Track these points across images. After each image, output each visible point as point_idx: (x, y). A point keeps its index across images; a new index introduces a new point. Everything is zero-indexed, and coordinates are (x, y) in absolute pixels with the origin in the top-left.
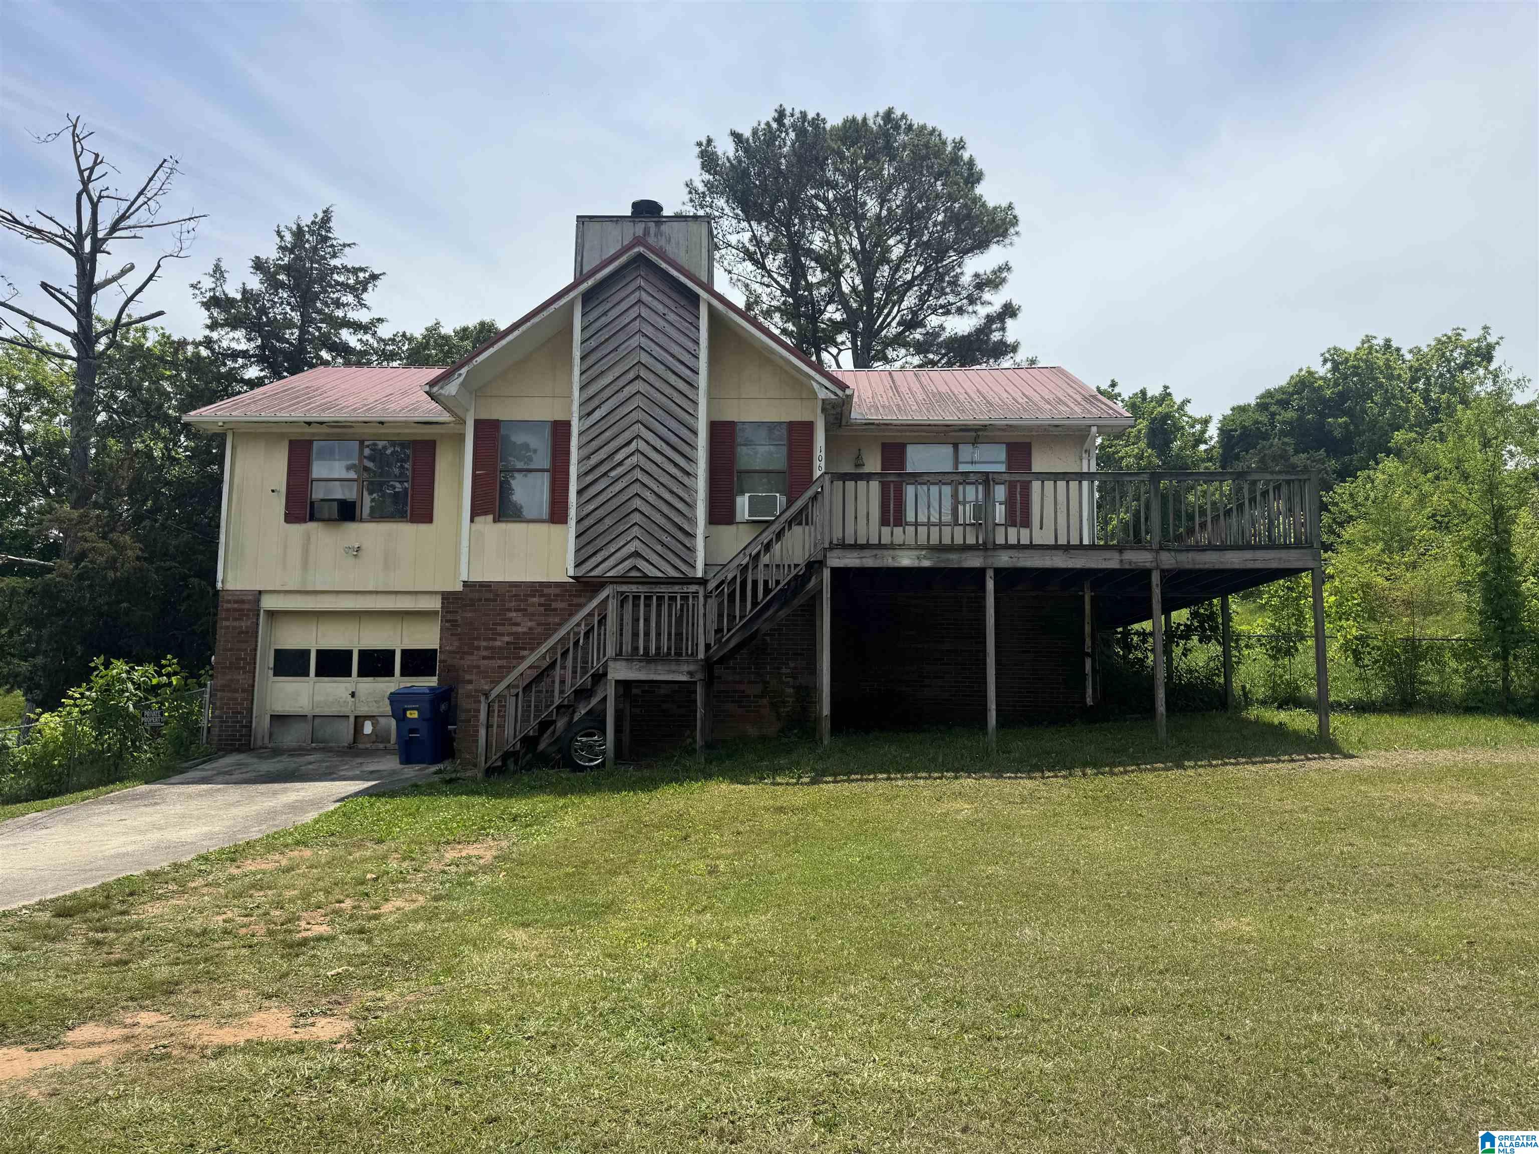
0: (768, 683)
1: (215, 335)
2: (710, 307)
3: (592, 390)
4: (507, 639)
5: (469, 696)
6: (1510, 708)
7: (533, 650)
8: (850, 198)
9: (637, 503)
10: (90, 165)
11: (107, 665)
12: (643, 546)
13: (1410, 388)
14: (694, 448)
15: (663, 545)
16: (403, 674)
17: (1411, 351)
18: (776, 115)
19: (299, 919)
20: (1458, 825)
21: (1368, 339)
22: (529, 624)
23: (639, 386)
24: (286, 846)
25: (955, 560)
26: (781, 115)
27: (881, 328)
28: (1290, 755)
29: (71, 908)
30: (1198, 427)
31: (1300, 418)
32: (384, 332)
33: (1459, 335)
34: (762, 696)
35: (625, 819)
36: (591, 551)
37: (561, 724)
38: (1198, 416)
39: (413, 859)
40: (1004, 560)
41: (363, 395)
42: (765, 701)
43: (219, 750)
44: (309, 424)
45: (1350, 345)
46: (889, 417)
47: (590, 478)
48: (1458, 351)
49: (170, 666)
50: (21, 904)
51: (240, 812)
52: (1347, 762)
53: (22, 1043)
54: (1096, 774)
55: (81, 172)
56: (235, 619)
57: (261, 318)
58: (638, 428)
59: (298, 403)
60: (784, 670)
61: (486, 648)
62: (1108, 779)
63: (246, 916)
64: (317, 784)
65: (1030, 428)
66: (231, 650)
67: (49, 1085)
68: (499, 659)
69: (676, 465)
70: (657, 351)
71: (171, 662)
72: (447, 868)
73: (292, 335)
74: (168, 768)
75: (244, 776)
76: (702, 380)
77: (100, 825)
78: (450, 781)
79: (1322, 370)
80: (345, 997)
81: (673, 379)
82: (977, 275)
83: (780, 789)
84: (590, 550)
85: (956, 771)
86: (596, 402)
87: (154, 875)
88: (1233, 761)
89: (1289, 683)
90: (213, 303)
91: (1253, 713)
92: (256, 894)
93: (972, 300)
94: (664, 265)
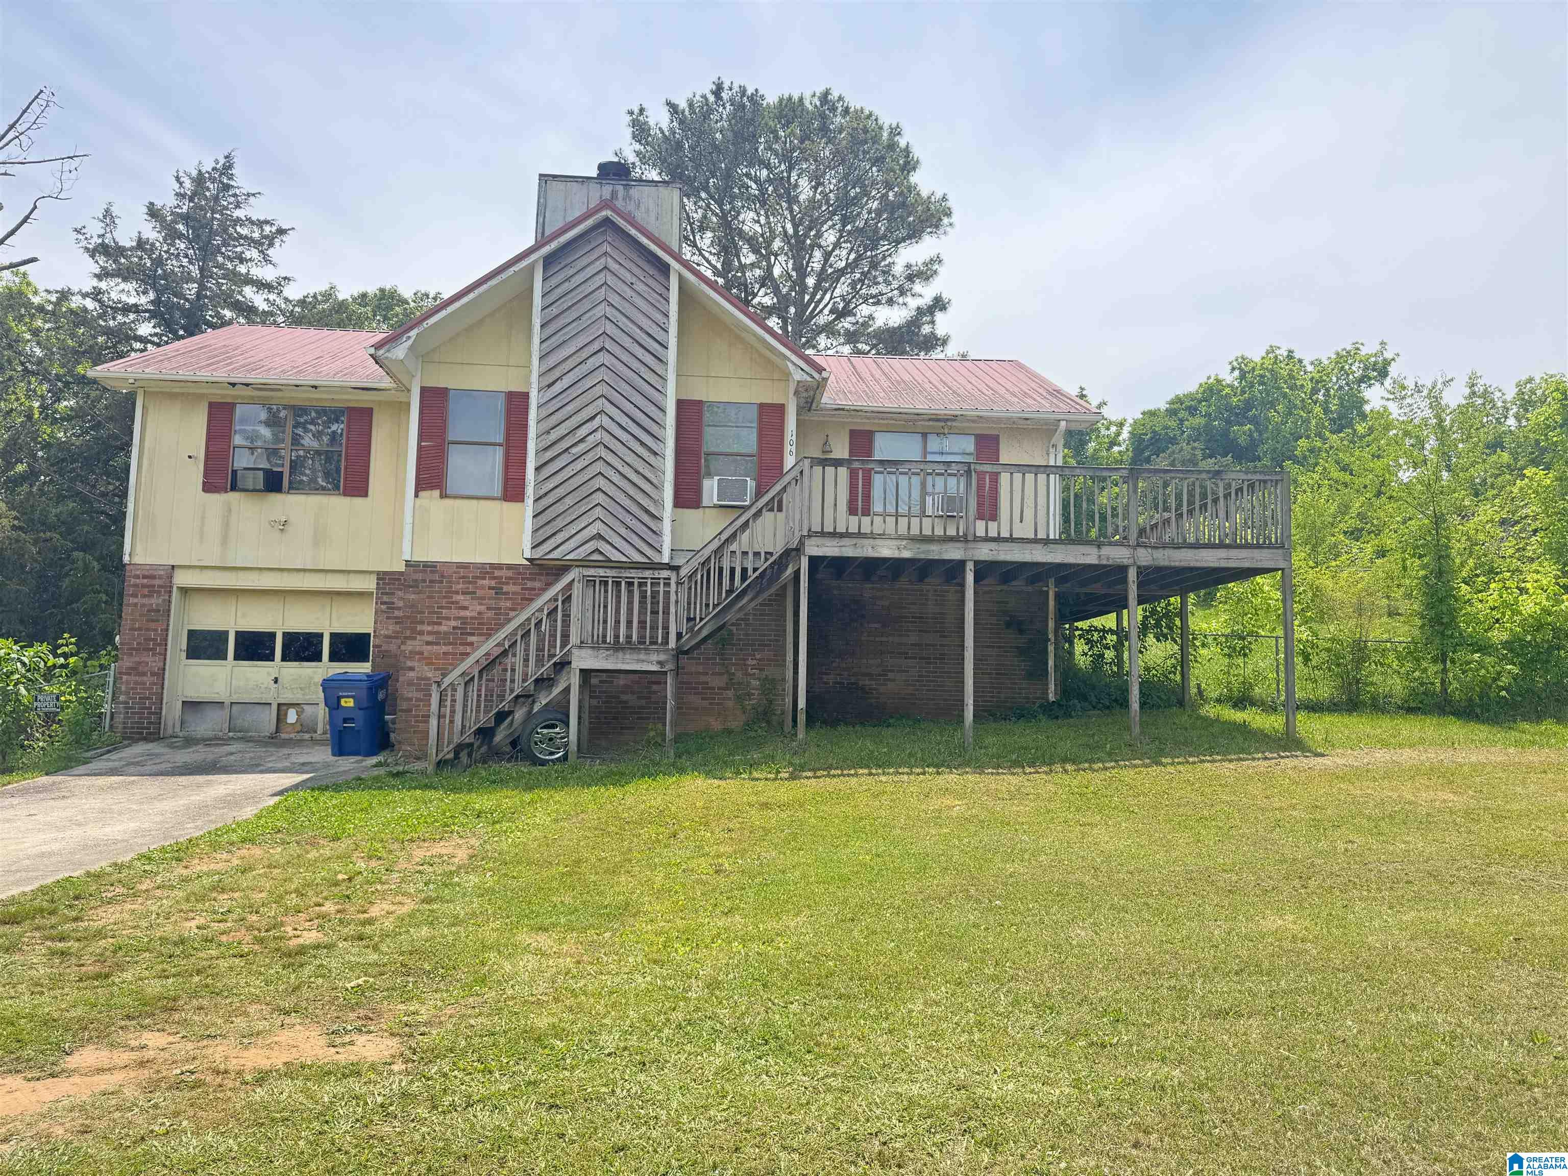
0: (734, 674)
1: (103, 285)
2: (680, 277)
3: (552, 361)
4: (453, 623)
5: (410, 683)
6: (1448, 709)
7: (489, 636)
8: (782, 178)
9: (600, 482)
12: (606, 528)
13: (1311, 398)
14: (662, 427)
15: (628, 527)
16: (332, 658)
17: (1312, 363)
18: (714, 88)
19: (282, 924)
20: (1446, 823)
21: (1271, 350)
22: (479, 608)
23: (603, 358)
24: (232, 844)
25: (935, 552)
26: (718, 90)
27: (812, 316)
28: (1263, 752)
29: (15, 915)
30: (1113, 429)
31: (1207, 425)
32: (293, 292)
33: (1358, 349)
34: (726, 689)
35: (603, 815)
36: (551, 532)
37: (519, 714)
38: (1113, 418)
39: (380, 858)
40: (985, 552)
41: (289, 356)
42: (730, 693)
43: (124, 738)
44: (234, 385)
45: (1256, 355)
46: (860, 403)
47: (549, 455)
48: (1357, 364)
49: (67, 645)
51: (168, 805)
52: (1320, 760)
53: (18, 1072)
54: (1078, 770)
56: (144, 596)
57: (156, 271)
58: (602, 403)
59: (218, 362)
60: (750, 662)
61: (429, 633)
62: (1089, 775)
63: (220, 922)
64: (245, 776)
65: (999, 420)
66: (138, 629)
67: (73, 1120)
68: (445, 644)
69: (642, 444)
70: (623, 323)
71: (69, 642)
72: (421, 868)
73: (191, 289)
74: (69, 759)
75: (158, 767)
76: (672, 355)
77: (8, 820)
78: (398, 774)
79: (1230, 378)
80: (373, 1010)
81: (640, 352)
82: (908, 266)
83: (760, 784)
84: (549, 531)
85: (938, 766)
86: (557, 373)
87: (95, 876)
88: (1208, 758)
89: (1243, 683)
90: (103, 250)
91: (1210, 711)
92: (220, 897)
93: (902, 292)
94: (633, 232)
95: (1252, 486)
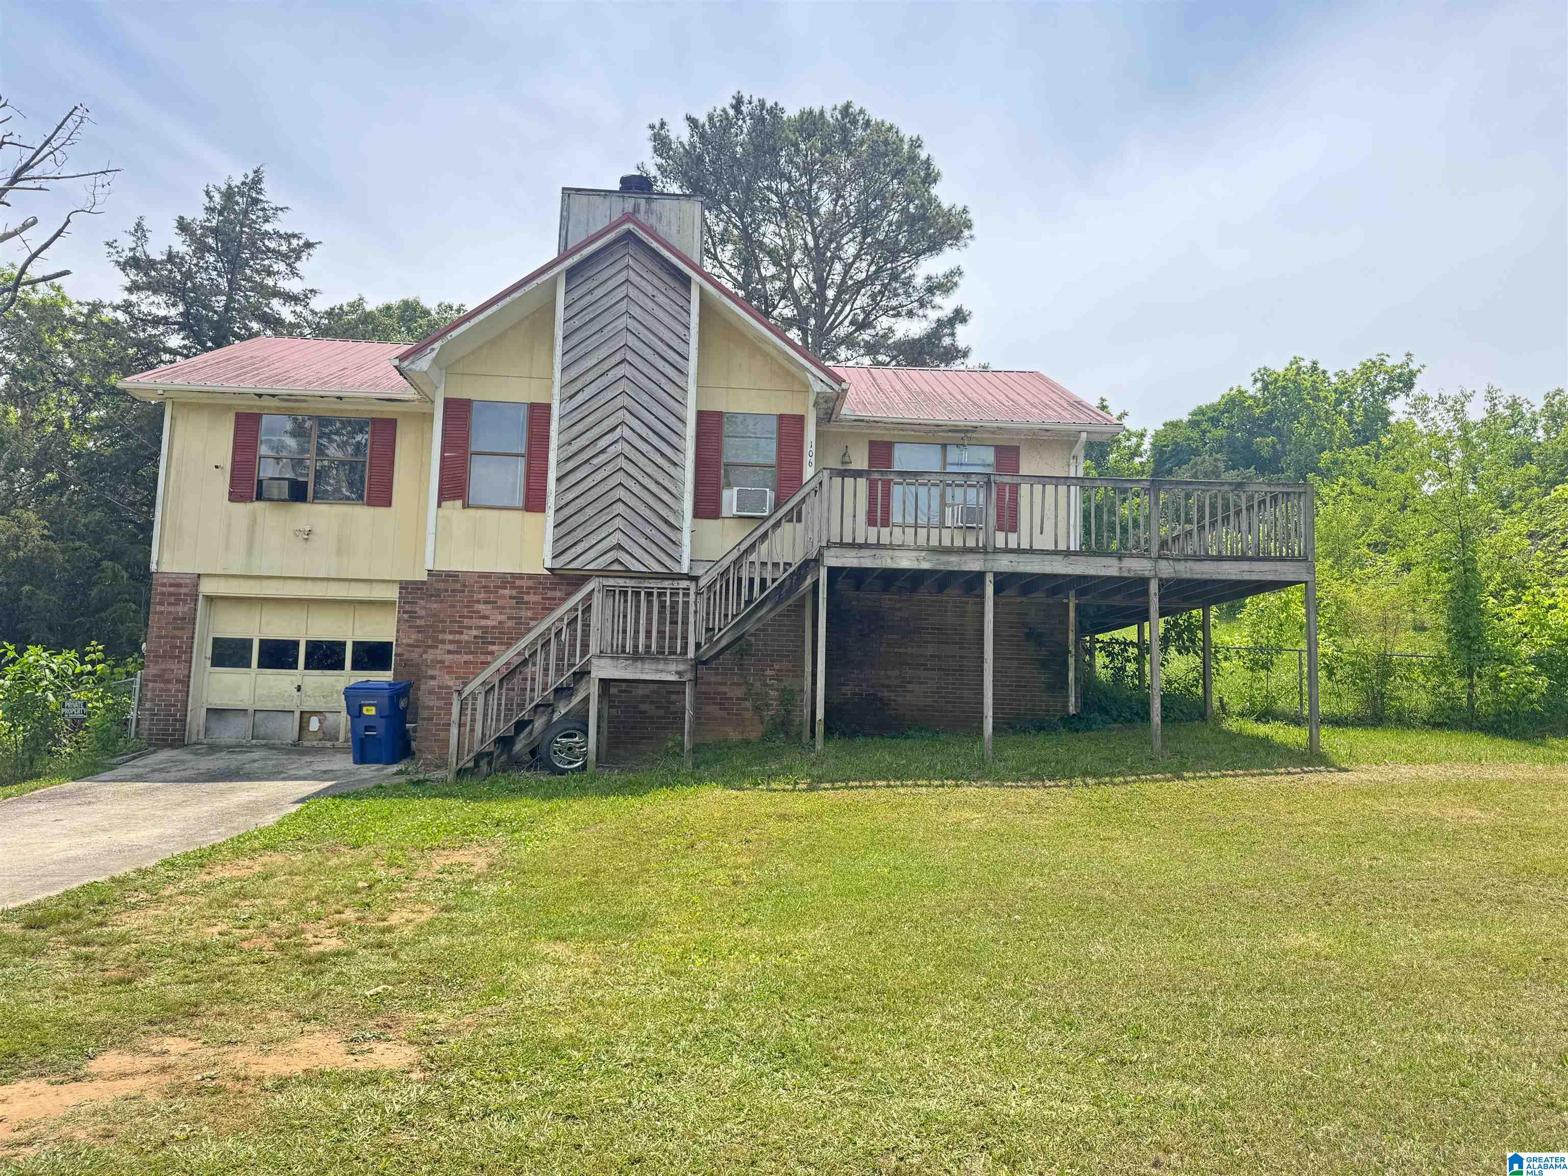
0: (752, 685)
1: (134, 298)
2: (701, 289)
3: (574, 372)
4: (475, 633)
5: (431, 692)
6: (1475, 724)
7: (509, 645)
8: (803, 191)
9: (620, 493)
11: (21, 652)
12: (626, 538)
13: (1334, 410)
14: (682, 438)
15: (647, 538)
16: (355, 667)
17: (1336, 374)
18: (734, 102)
19: (303, 931)
20: (1473, 840)
21: (1296, 361)
22: (500, 617)
23: (625, 369)
24: (254, 851)
25: (955, 563)
26: (738, 104)
27: (832, 327)
28: (1286, 767)
29: (40, 919)
30: (1134, 440)
31: (1230, 436)
32: (320, 304)
33: (1383, 360)
34: (745, 699)
35: (621, 825)
36: (570, 543)
37: (539, 723)
38: (1134, 429)
39: (400, 866)
40: (1005, 564)
41: (315, 367)
42: (748, 704)
43: (150, 745)
44: (260, 396)
45: (1279, 366)
46: (879, 414)
47: (571, 465)
48: (1382, 376)
49: (94, 653)
51: (190, 812)
52: (1344, 775)
53: (42, 1075)
54: (1099, 784)
56: (170, 604)
57: (185, 284)
58: (623, 415)
59: (245, 373)
60: (768, 672)
61: (451, 642)
62: (1110, 789)
63: (241, 928)
65: (1018, 431)
66: (166, 637)
67: (95, 1124)
68: (466, 653)
69: (662, 454)
70: (645, 335)
71: (96, 649)
72: (441, 876)
73: (220, 302)
74: (95, 765)
75: (182, 773)
76: (692, 367)
77: (34, 826)
78: (418, 783)
79: (1253, 389)
80: (392, 1018)
81: (661, 364)
82: (929, 278)
83: (778, 795)
84: (569, 541)
85: (956, 779)
86: (579, 385)
87: (120, 882)
88: (1230, 772)
89: (1266, 697)
90: (133, 263)
91: (1233, 725)
92: (242, 904)
93: (922, 304)
94: (655, 245)
95: (1274, 498)
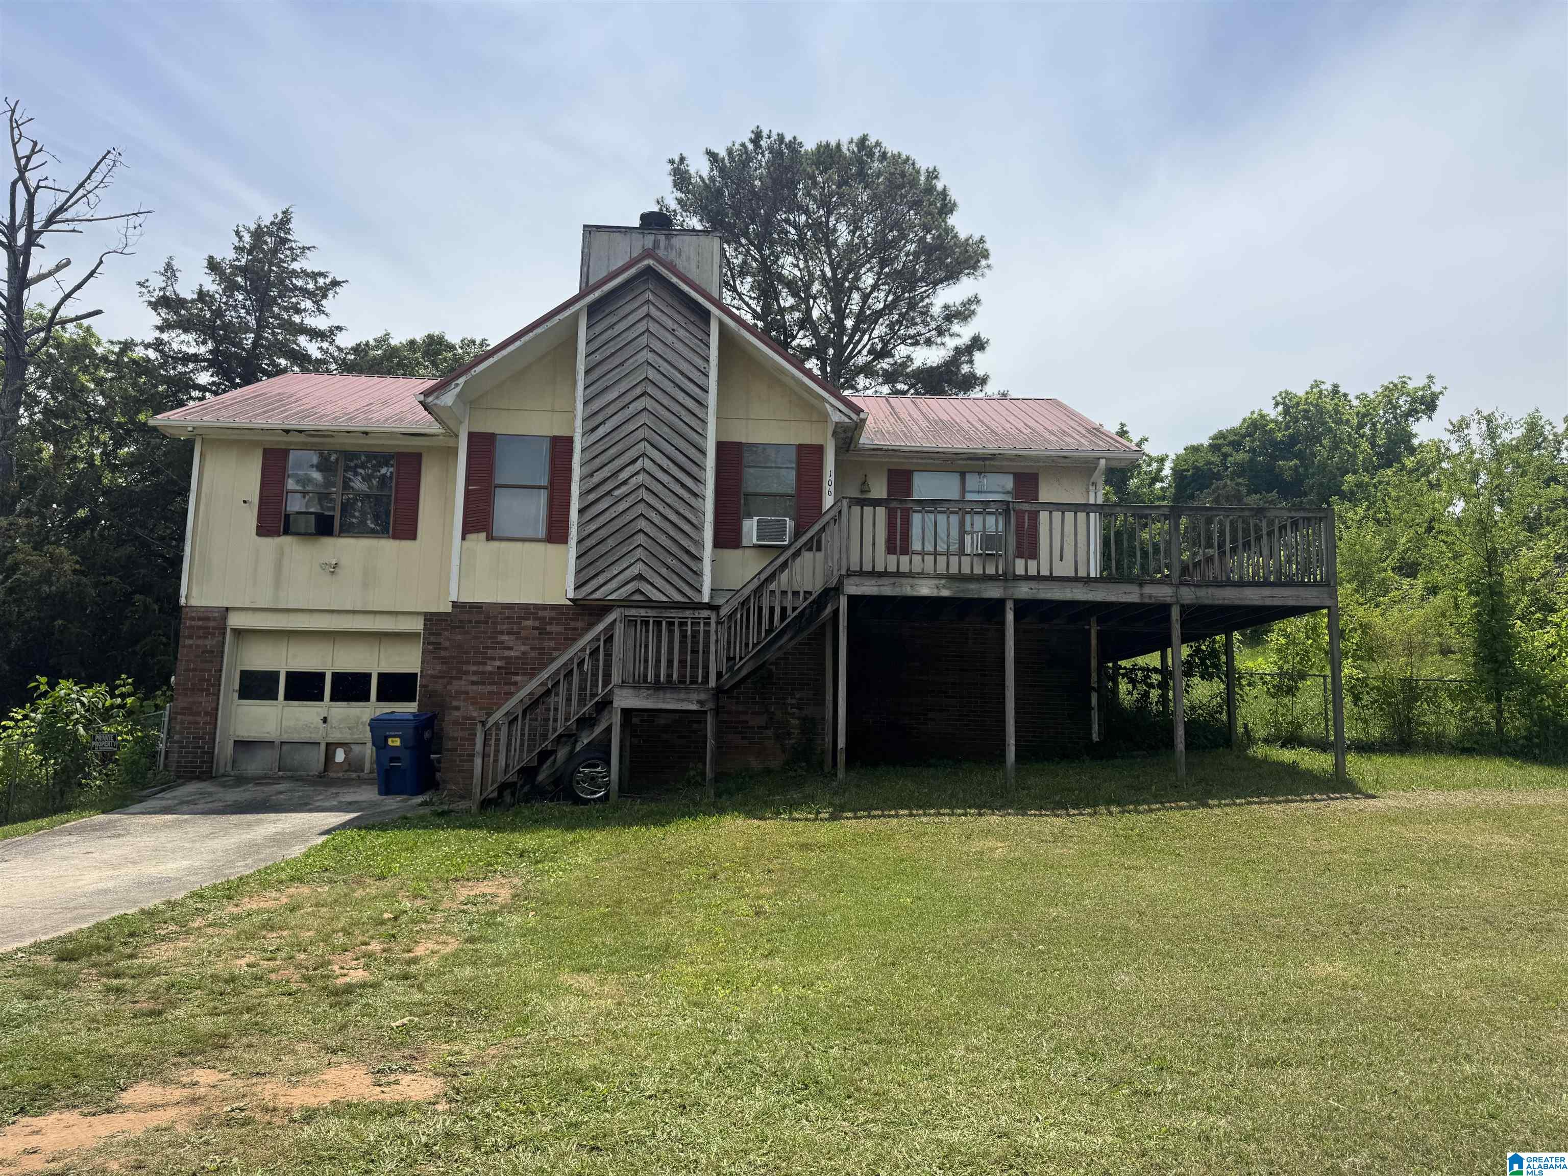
0: (773, 713)
1: (165, 336)
2: (721, 324)
3: (596, 405)
4: (498, 663)
5: (456, 723)
6: (1504, 749)
7: (532, 675)
8: (821, 223)
9: (642, 524)
10: (28, 153)
11: (52, 685)
12: (647, 568)
13: (1356, 433)
14: (702, 468)
15: (668, 567)
16: (379, 699)
17: (1357, 397)
18: (753, 136)
19: (329, 963)
20: (1503, 867)
21: (1316, 384)
22: (523, 648)
23: (646, 402)
24: (281, 882)
25: (974, 590)
26: (757, 137)
27: (851, 357)
28: (1312, 794)
29: (72, 951)
30: (1155, 465)
31: (1251, 460)
32: (345, 340)
33: (1405, 382)
34: (766, 728)
35: (644, 855)
36: (593, 573)
37: (562, 754)
38: (1154, 454)
39: (425, 898)
40: (1024, 591)
41: (341, 403)
42: (769, 733)
43: (179, 777)
44: (287, 431)
45: (1300, 390)
46: (898, 443)
47: (592, 497)
48: (1404, 398)
49: (124, 686)
50: (16, 945)
51: (219, 844)
52: (1371, 802)
53: (75, 1107)
54: (1123, 812)
55: (18, 159)
56: (199, 637)
57: (215, 322)
58: (643, 447)
59: (273, 410)
60: (789, 701)
61: (475, 673)
62: (1134, 817)
63: (269, 960)
64: (293, 815)
65: (1037, 459)
66: (194, 670)
67: (127, 1155)
68: (490, 684)
69: (683, 485)
70: (665, 368)
71: (126, 682)
72: (465, 907)
73: (249, 339)
74: (125, 797)
75: (210, 805)
76: (712, 399)
77: (65, 858)
78: (442, 814)
79: (1273, 413)
80: (418, 1050)
81: (681, 397)
82: (946, 307)
83: (800, 824)
84: (592, 571)
85: (979, 807)
86: (600, 418)
87: (149, 914)
88: (1256, 800)
89: (1292, 723)
90: (163, 302)
91: (1260, 751)
92: (269, 935)
93: (940, 332)
94: (674, 280)
95: (1295, 524)
